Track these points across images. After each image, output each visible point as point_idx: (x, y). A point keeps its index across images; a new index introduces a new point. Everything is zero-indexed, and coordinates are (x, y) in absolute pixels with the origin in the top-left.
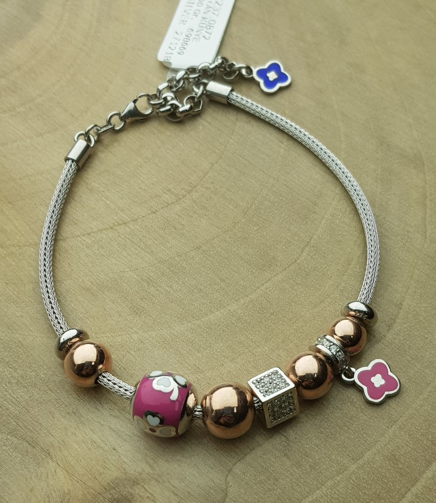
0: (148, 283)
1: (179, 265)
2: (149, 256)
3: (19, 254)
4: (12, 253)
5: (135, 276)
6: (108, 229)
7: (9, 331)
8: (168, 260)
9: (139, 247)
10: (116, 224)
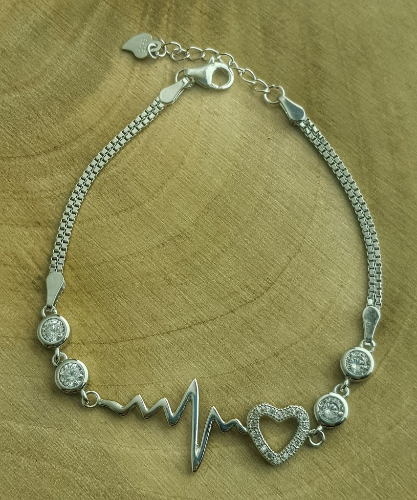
0: (227, 392)
1: (258, 374)
2: (227, 361)
3: (101, 352)
4: (94, 350)
5: (215, 384)
6: (187, 328)
7: (94, 438)
8: (246, 368)
9: (218, 350)
10: (195, 323)
